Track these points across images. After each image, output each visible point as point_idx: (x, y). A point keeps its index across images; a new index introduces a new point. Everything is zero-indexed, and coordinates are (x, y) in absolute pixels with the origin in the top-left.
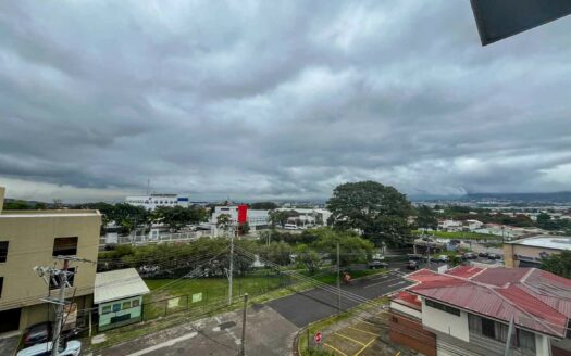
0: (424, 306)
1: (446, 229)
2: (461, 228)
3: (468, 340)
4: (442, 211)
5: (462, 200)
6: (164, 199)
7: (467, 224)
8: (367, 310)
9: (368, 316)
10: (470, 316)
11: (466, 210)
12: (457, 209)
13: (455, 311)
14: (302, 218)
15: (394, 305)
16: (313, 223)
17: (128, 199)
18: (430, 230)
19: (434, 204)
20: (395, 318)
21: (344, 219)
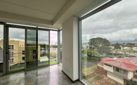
0: (104, 65)
1: (125, 50)
2: (130, 49)
3: (113, 72)
4: (125, 45)
5: (133, 41)
6: (53, 43)
7: (132, 48)
8: (94, 67)
9: (94, 68)
10: (114, 67)
11: (134, 44)
12: (130, 44)
13: (110, 66)
14: (83, 47)
15: (98, 65)
16: (86, 48)
17: (46, 43)
18: (119, 50)
19: (123, 43)
20: (98, 67)
21: (92, 47)
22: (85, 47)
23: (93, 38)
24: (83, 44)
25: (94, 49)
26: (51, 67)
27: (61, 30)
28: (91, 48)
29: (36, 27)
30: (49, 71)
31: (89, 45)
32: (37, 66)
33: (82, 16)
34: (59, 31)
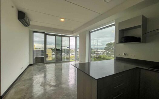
14: (99, 52)
21: (109, 53)
22: (101, 53)
23: (111, 43)
24: (99, 50)
25: (111, 55)
26: (70, 63)
27: (78, 36)
28: (107, 54)
29: (61, 35)
30: (69, 66)
31: (105, 51)
32: (62, 61)
33: (92, 31)
34: (76, 37)
